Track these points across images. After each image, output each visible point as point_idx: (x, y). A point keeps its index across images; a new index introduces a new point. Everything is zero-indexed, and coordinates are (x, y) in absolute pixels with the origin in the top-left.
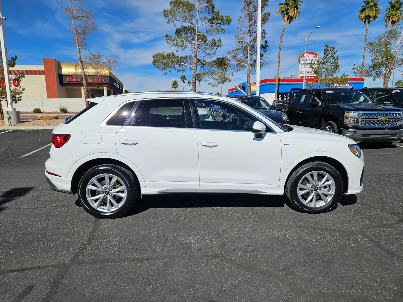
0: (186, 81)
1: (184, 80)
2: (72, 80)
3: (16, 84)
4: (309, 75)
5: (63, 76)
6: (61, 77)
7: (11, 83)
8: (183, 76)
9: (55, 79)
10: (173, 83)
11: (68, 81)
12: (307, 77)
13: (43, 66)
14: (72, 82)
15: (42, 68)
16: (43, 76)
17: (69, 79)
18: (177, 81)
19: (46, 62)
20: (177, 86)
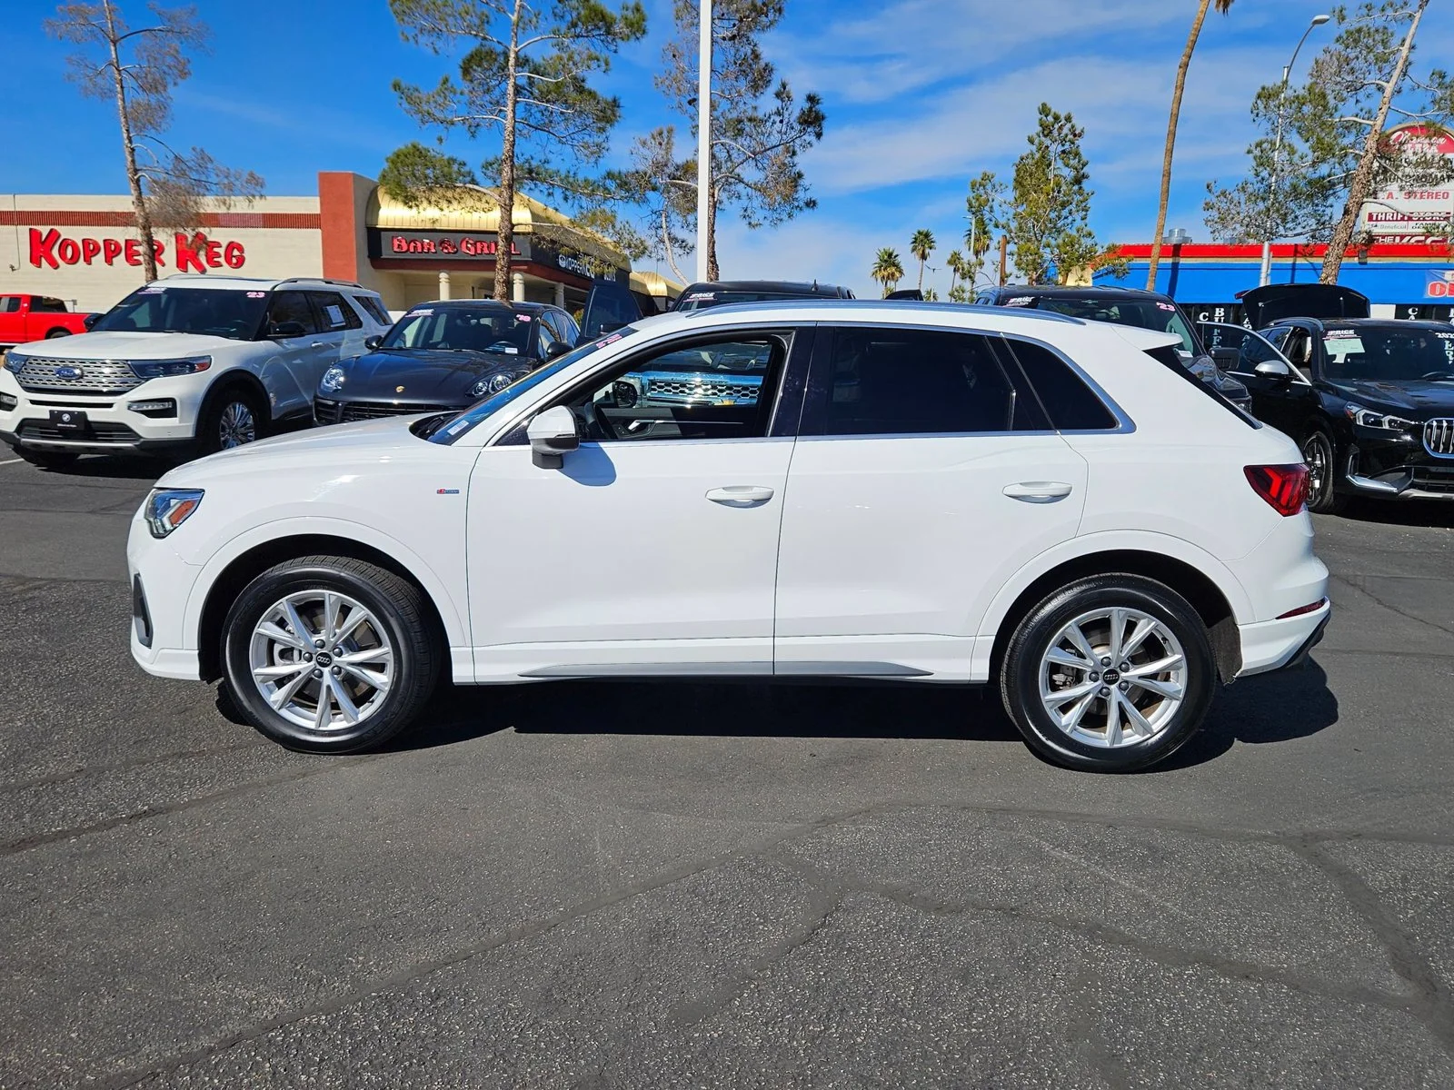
0: (931, 251)
1: (923, 251)
2: (409, 246)
3: (234, 260)
4: (1410, 230)
5: (382, 233)
6: (375, 236)
7: (220, 256)
8: (919, 233)
9: (355, 242)
10: (878, 261)
11: (396, 249)
12: (1398, 239)
13: (318, 199)
14: (407, 256)
15: (312, 205)
16: (316, 234)
17: (399, 245)
18: (894, 254)
19: (329, 186)
20: (893, 275)
